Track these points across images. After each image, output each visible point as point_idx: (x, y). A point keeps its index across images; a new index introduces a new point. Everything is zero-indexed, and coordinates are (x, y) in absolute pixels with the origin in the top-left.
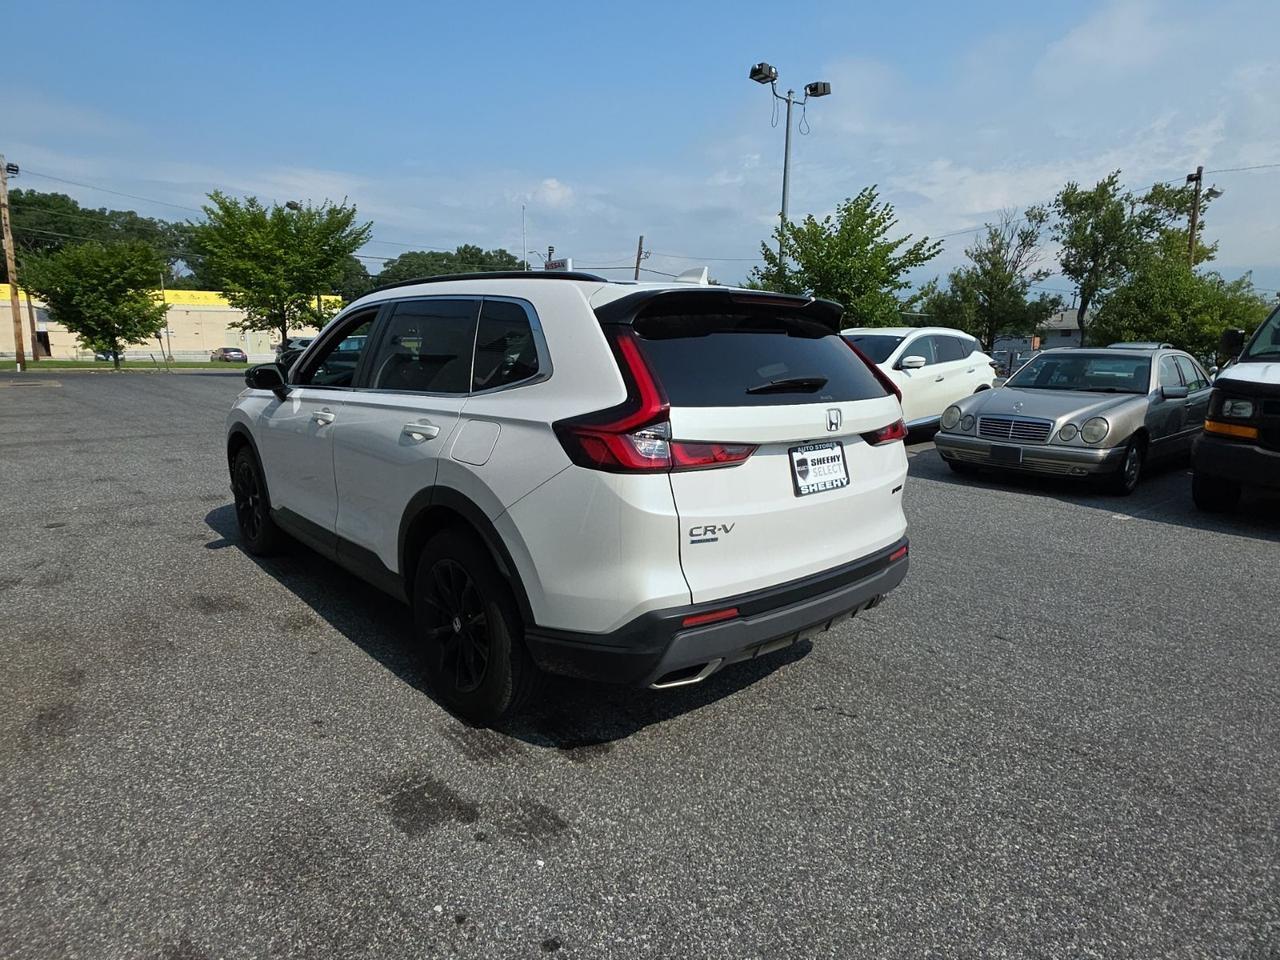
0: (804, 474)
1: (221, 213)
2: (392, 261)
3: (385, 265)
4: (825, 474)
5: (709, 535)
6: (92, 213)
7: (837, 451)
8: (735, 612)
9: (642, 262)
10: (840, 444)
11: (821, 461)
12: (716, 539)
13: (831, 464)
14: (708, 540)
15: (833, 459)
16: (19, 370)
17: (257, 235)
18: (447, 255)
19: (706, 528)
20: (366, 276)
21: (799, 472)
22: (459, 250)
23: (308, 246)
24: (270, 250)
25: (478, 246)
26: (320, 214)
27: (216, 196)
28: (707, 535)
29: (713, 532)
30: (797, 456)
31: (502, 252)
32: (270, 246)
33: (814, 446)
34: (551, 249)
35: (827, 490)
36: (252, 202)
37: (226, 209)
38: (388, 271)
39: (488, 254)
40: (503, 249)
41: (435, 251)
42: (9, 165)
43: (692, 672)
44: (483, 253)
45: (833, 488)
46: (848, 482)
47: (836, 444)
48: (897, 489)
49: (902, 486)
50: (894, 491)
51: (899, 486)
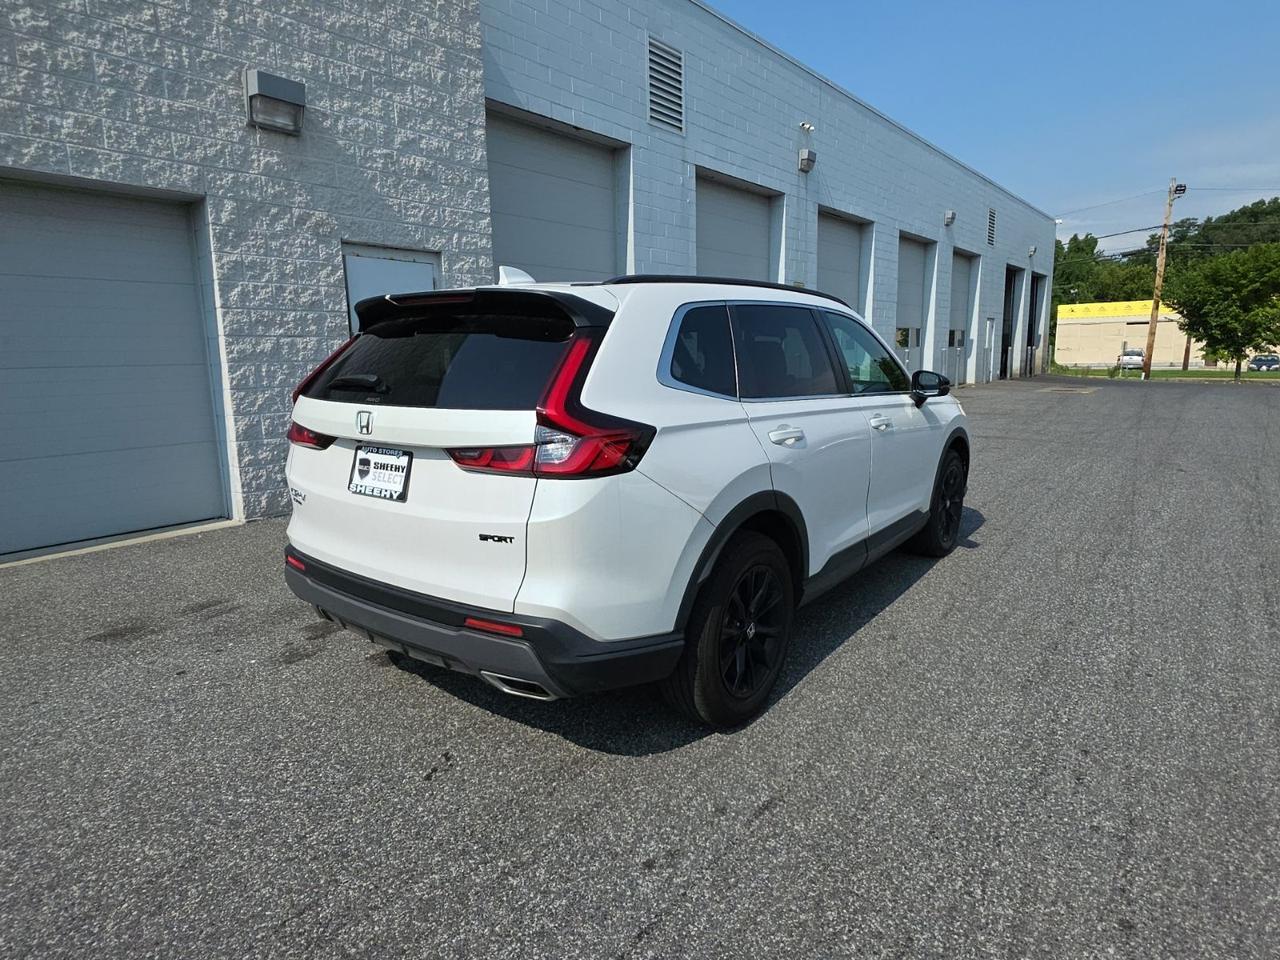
0: (363, 474)
4: (384, 481)
7: (404, 461)
10: (411, 455)
11: (384, 467)
13: (394, 473)
15: (397, 469)
16: (1143, 378)
21: (360, 470)
29: (298, 495)
30: (361, 454)
33: (378, 448)
35: (372, 496)
45: (380, 497)
46: (402, 497)
47: (405, 453)
48: (492, 538)
49: (511, 539)
50: (484, 538)
51: (500, 535)
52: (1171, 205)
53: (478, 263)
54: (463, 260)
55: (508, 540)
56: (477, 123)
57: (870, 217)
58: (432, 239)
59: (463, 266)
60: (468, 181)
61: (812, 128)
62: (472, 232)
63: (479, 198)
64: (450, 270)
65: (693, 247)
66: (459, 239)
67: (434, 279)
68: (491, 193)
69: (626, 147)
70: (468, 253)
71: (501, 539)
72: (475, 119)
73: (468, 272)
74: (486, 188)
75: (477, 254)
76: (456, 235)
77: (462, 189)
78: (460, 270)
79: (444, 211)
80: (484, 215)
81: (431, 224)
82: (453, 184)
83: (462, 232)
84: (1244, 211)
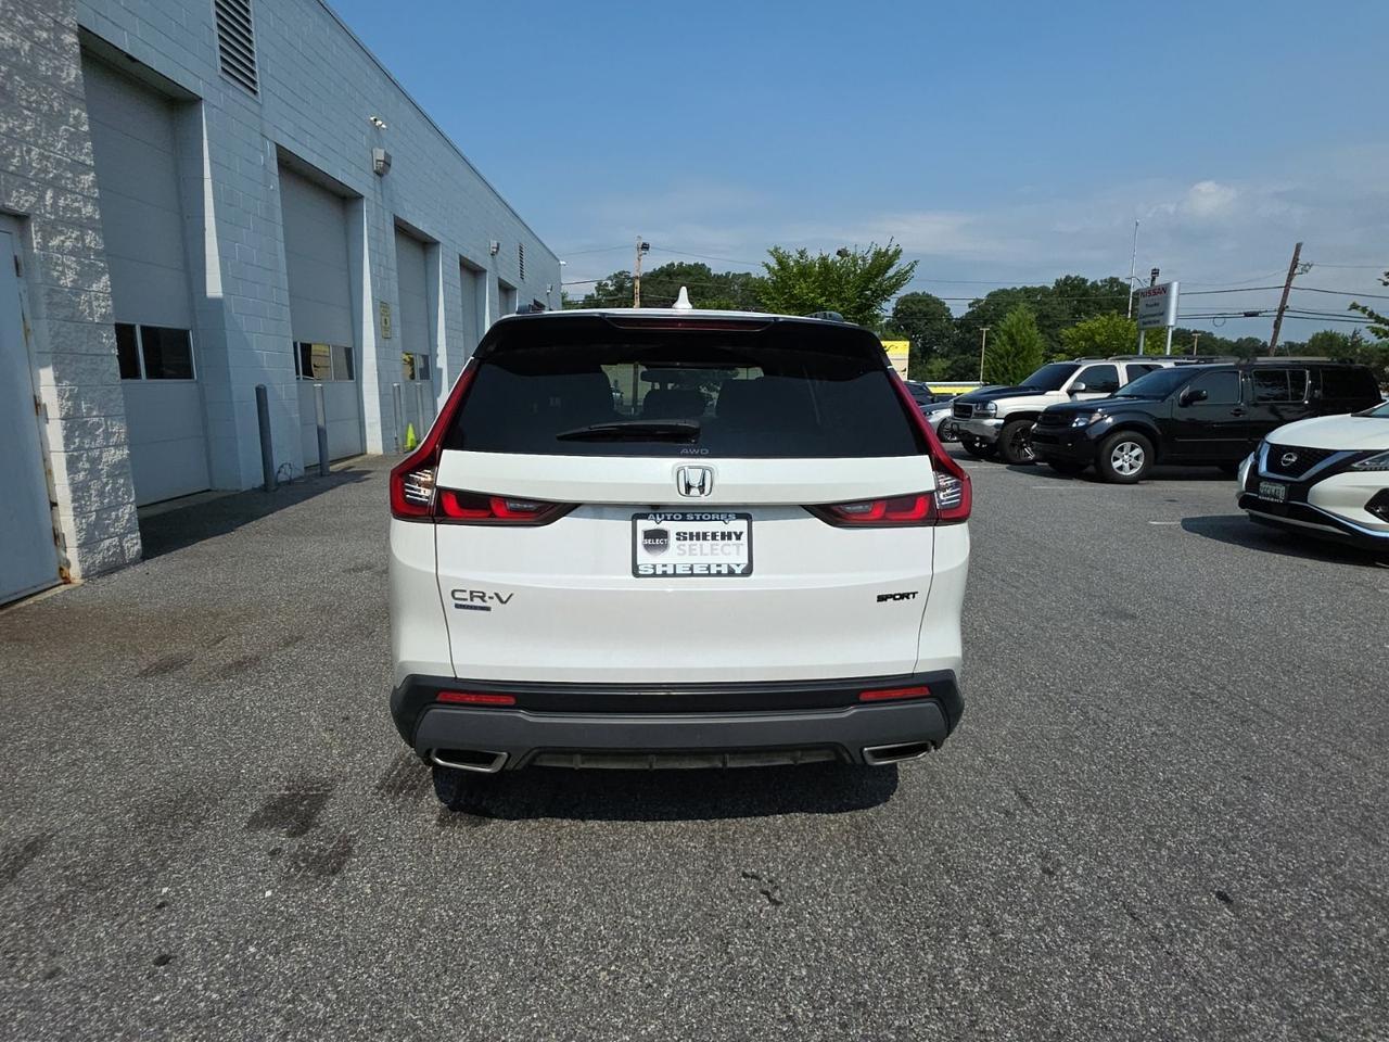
0: (653, 549)
1: (777, 267)
2: (978, 301)
3: (970, 306)
4: (707, 554)
5: (477, 602)
6: (719, 277)
7: (741, 526)
8: (512, 701)
9: (1296, 278)
10: (748, 517)
11: (698, 537)
12: (488, 609)
13: (720, 542)
14: (475, 608)
15: (725, 536)
17: (804, 285)
18: (1043, 290)
19: (471, 592)
20: (949, 319)
21: (649, 545)
22: (1057, 283)
23: (849, 293)
24: (813, 298)
25: (1082, 276)
26: (864, 259)
27: (775, 252)
28: (474, 602)
29: (482, 598)
30: (644, 525)
31: (1113, 281)
32: (812, 295)
33: (683, 514)
34: (1155, 273)
35: (689, 576)
36: (802, 254)
37: (780, 263)
38: (973, 312)
39: (1094, 283)
40: (1115, 276)
41: (1029, 286)
42: (644, 244)
43: (488, 759)
44: (1089, 284)
45: (710, 575)
46: (748, 571)
47: (739, 517)
48: (893, 597)
49: (914, 594)
50: (881, 598)
51: (901, 592)
52: (639, 260)
53: (84, 240)
54: (61, 233)
55: (911, 596)
56: (65, 23)
57: (436, 237)
58: (15, 194)
59: (63, 242)
60: (59, 111)
61: (384, 126)
62: (72, 192)
63: (75, 139)
64: (44, 247)
65: (281, 246)
66: (55, 198)
67: (16, 258)
68: (91, 135)
69: (195, 101)
70: (72, 224)
71: (903, 596)
72: (63, 17)
73: (72, 253)
74: (86, 128)
75: (82, 225)
76: (49, 194)
77: (53, 120)
78: (60, 248)
79: (29, 151)
80: (87, 169)
81: (12, 168)
82: (37, 110)
83: (60, 191)
84: (662, 270)
